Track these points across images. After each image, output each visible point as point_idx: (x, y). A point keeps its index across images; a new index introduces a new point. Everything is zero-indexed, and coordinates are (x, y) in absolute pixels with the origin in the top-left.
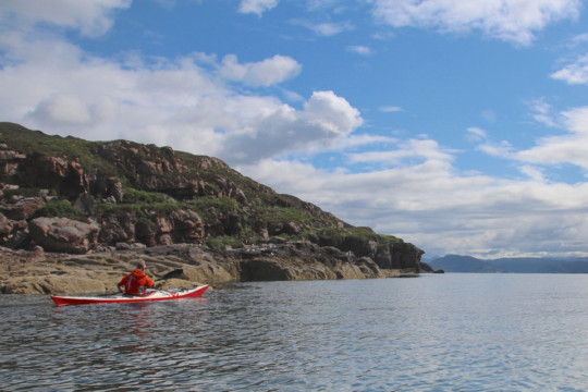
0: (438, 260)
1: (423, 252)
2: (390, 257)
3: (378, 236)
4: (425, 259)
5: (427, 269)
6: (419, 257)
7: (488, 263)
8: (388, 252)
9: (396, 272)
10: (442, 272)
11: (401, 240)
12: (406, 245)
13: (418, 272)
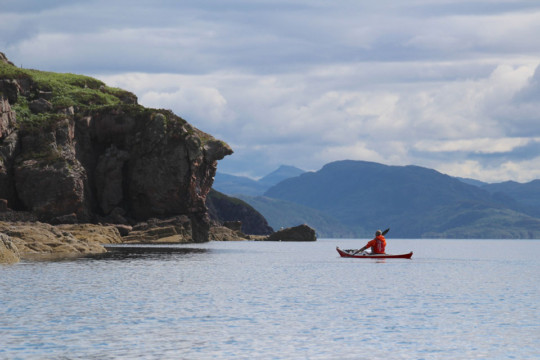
0: (295, 185)
1: (220, 151)
2: (76, 172)
3: (25, 78)
4: (231, 177)
5: (245, 221)
6: (207, 169)
7: (505, 194)
8: (70, 150)
9: (101, 236)
10: (303, 234)
11: (128, 98)
12: (146, 117)
13: (201, 234)
